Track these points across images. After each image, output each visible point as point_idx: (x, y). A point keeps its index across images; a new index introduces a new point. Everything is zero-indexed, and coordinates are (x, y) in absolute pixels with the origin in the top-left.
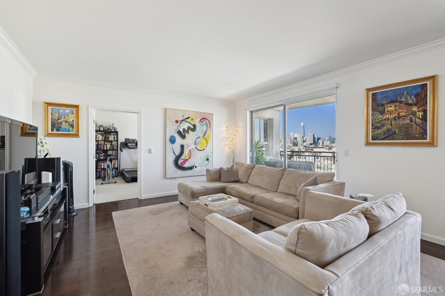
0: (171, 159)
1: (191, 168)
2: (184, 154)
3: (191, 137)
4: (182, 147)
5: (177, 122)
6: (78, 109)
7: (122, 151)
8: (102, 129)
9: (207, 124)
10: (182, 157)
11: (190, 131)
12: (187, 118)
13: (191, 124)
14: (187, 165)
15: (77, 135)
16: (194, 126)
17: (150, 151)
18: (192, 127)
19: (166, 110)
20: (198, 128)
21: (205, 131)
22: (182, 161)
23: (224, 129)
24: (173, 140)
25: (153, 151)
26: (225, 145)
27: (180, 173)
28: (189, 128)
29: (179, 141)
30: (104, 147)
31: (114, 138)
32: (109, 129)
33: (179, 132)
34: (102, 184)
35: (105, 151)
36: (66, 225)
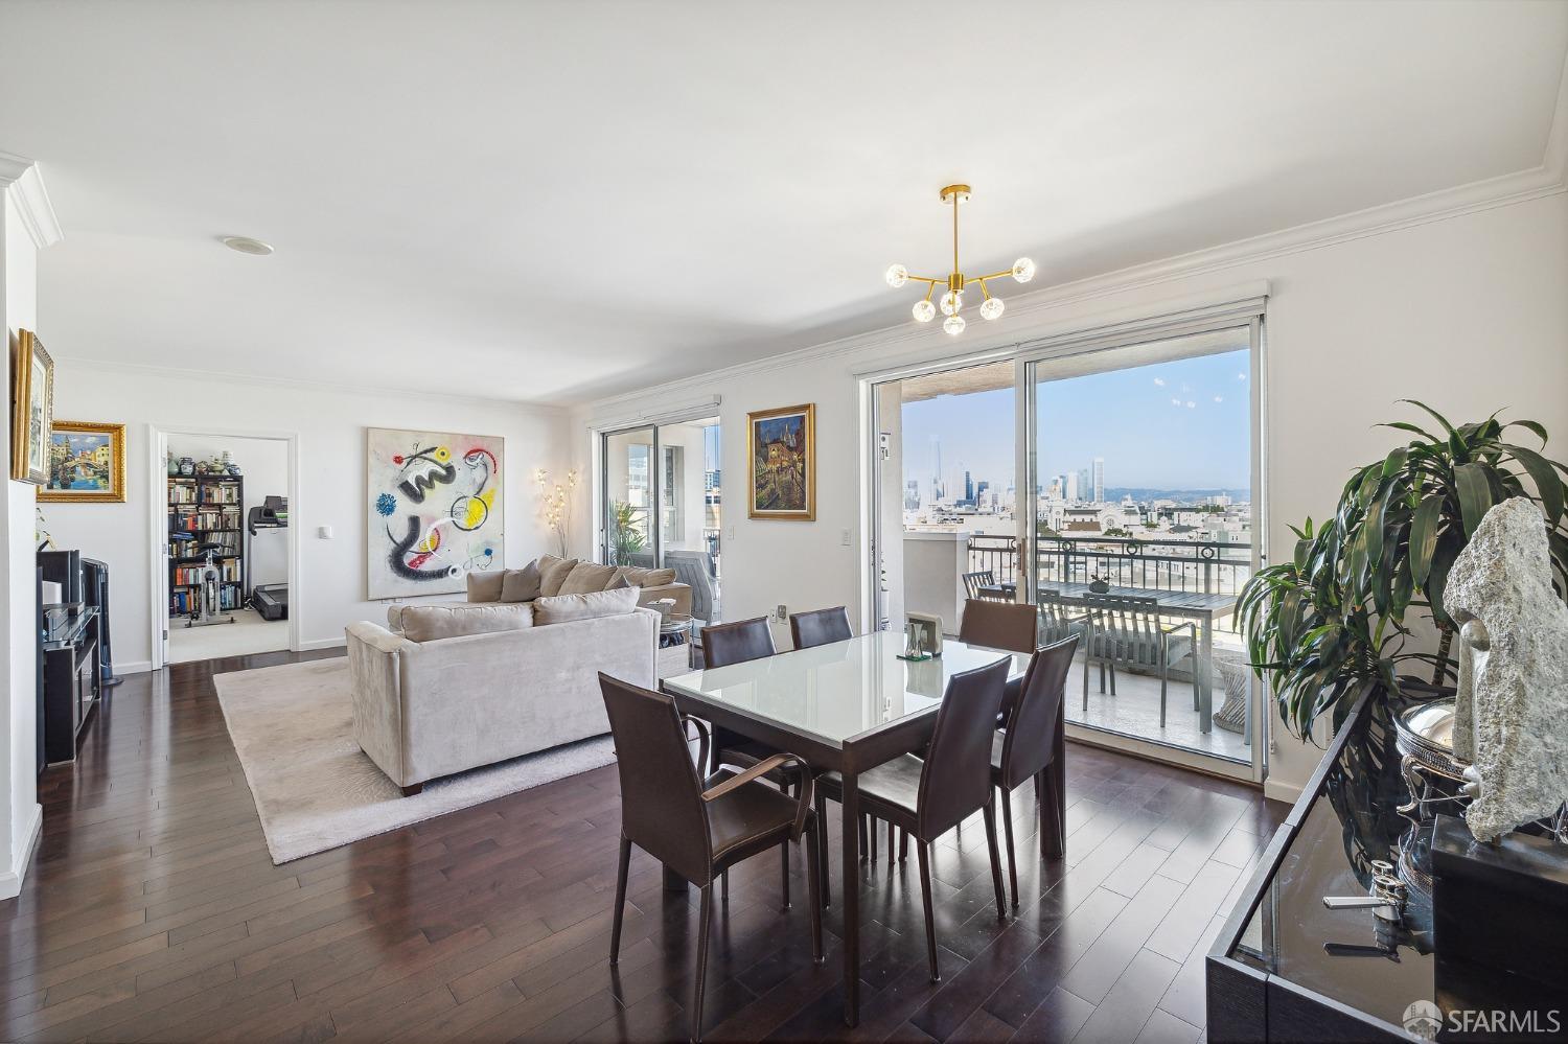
0: (381, 551)
1: (440, 574)
2: (419, 540)
3: (438, 499)
4: (414, 522)
5: (398, 460)
6: (120, 434)
7: (255, 533)
8: (188, 469)
9: (485, 465)
10: (415, 548)
11: (436, 483)
12: (426, 452)
13: (440, 465)
14: (428, 566)
15: (116, 497)
16: (450, 470)
17: (321, 534)
18: (444, 472)
19: (366, 432)
20: (459, 474)
21: (479, 480)
22: (416, 556)
23: (537, 475)
24: (386, 506)
25: (330, 533)
26: (540, 516)
27: (407, 586)
28: (433, 475)
29: (404, 506)
30: (195, 521)
31: (230, 495)
32: (211, 469)
33: (405, 487)
34: (190, 625)
35: (201, 536)
36: (97, 697)
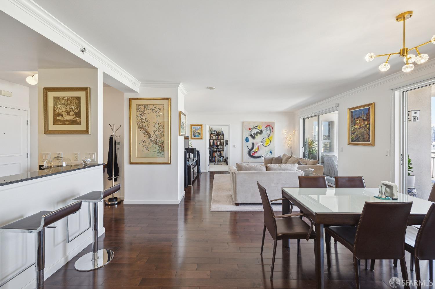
0: (246, 151)
1: (259, 157)
2: (254, 149)
3: (259, 138)
4: (253, 144)
5: (250, 129)
6: (202, 127)
7: (226, 146)
8: (215, 133)
9: (270, 129)
10: (253, 150)
11: (258, 134)
12: (256, 127)
13: (259, 130)
14: (256, 155)
15: (201, 138)
16: (261, 131)
17: (234, 146)
18: (260, 132)
19: (243, 123)
20: (263, 132)
21: (269, 134)
22: (253, 152)
23: (284, 131)
24: (247, 140)
25: (236, 146)
26: (285, 143)
27: (251, 159)
28: (257, 132)
29: (251, 140)
30: (216, 143)
31: (222, 138)
32: (219, 132)
33: (251, 135)
34: (214, 164)
35: (217, 146)
36: (197, 175)
